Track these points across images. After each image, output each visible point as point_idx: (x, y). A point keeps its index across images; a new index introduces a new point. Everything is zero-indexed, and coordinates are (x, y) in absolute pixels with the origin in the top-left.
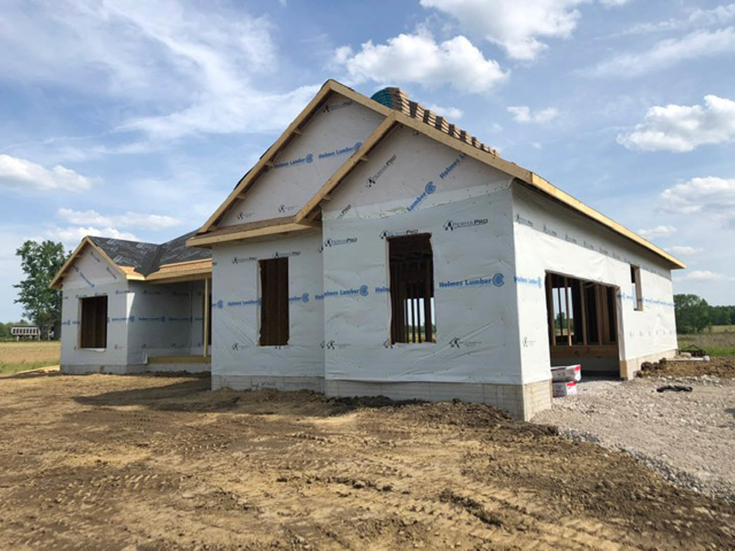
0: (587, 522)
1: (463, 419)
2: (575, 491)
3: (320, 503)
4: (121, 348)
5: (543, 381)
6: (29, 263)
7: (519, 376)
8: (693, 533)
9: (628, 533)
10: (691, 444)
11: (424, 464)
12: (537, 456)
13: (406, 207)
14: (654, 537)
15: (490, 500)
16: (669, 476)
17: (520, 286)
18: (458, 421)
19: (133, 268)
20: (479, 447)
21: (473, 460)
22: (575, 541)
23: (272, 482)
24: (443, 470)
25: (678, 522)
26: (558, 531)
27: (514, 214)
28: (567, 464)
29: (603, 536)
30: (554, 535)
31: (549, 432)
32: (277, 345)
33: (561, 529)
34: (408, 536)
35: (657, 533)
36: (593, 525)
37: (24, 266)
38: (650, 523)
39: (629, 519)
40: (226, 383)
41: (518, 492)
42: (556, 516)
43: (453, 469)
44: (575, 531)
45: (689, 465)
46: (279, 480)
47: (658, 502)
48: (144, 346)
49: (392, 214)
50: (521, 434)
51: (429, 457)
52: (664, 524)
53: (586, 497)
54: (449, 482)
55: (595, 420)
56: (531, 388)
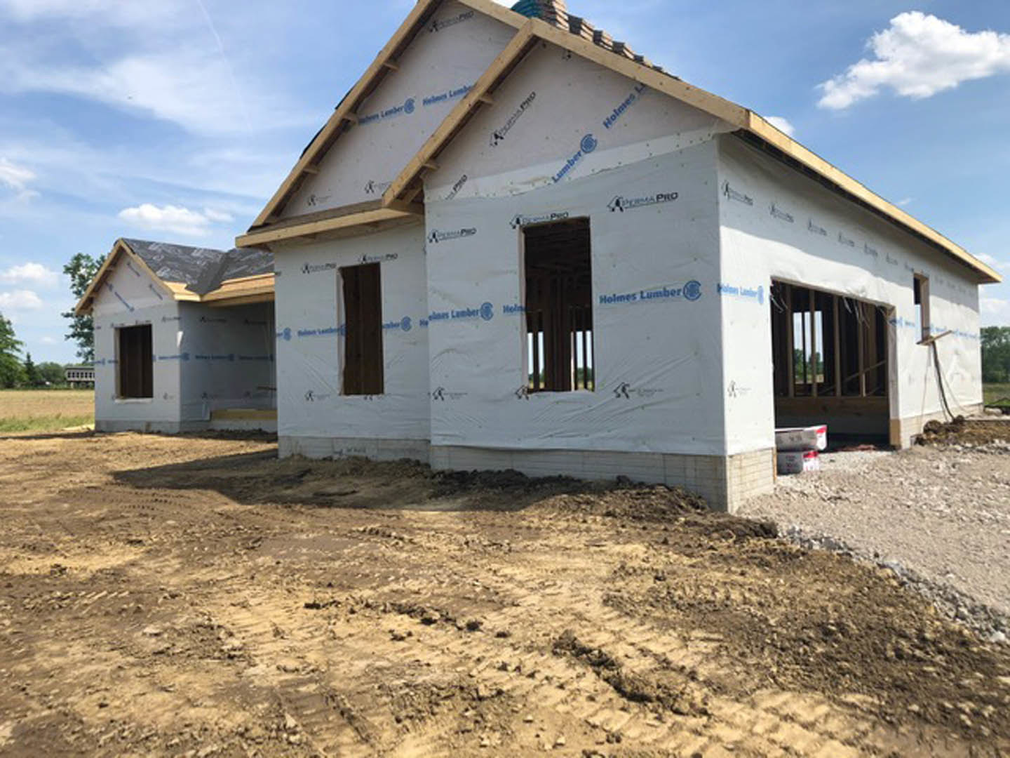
0: (802, 702)
1: (627, 509)
2: (789, 640)
3: (355, 650)
4: (171, 397)
5: (761, 450)
6: (81, 284)
7: (721, 442)
8: (994, 731)
9: (874, 727)
10: (996, 556)
11: (546, 584)
12: (735, 573)
13: (550, 176)
14: (921, 736)
15: (638, 653)
16: (957, 610)
17: (726, 298)
18: (618, 510)
19: (185, 285)
20: (643, 556)
21: (628, 579)
22: (773, 742)
23: (297, 608)
24: (575, 594)
25: (967, 706)
26: (746, 717)
27: (721, 183)
28: (782, 589)
29: (826, 732)
30: (737, 727)
31: (762, 531)
32: (368, 394)
33: (754, 713)
34: (480, 720)
35: (927, 727)
36: (812, 707)
37: (75, 289)
38: (915, 707)
39: (879, 696)
40: (298, 449)
41: (689, 639)
42: (750, 686)
43: (591, 593)
44: (777, 719)
45: (993, 592)
46: (308, 606)
47: (934, 664)
48: (205, 395)
49: (530, 188)
50: (715, 535)
51: (558, 570)
52: (942, 709)
53: (806, 652)
54: (579, 617)
55: (842, 512)
56: (741, 460)
